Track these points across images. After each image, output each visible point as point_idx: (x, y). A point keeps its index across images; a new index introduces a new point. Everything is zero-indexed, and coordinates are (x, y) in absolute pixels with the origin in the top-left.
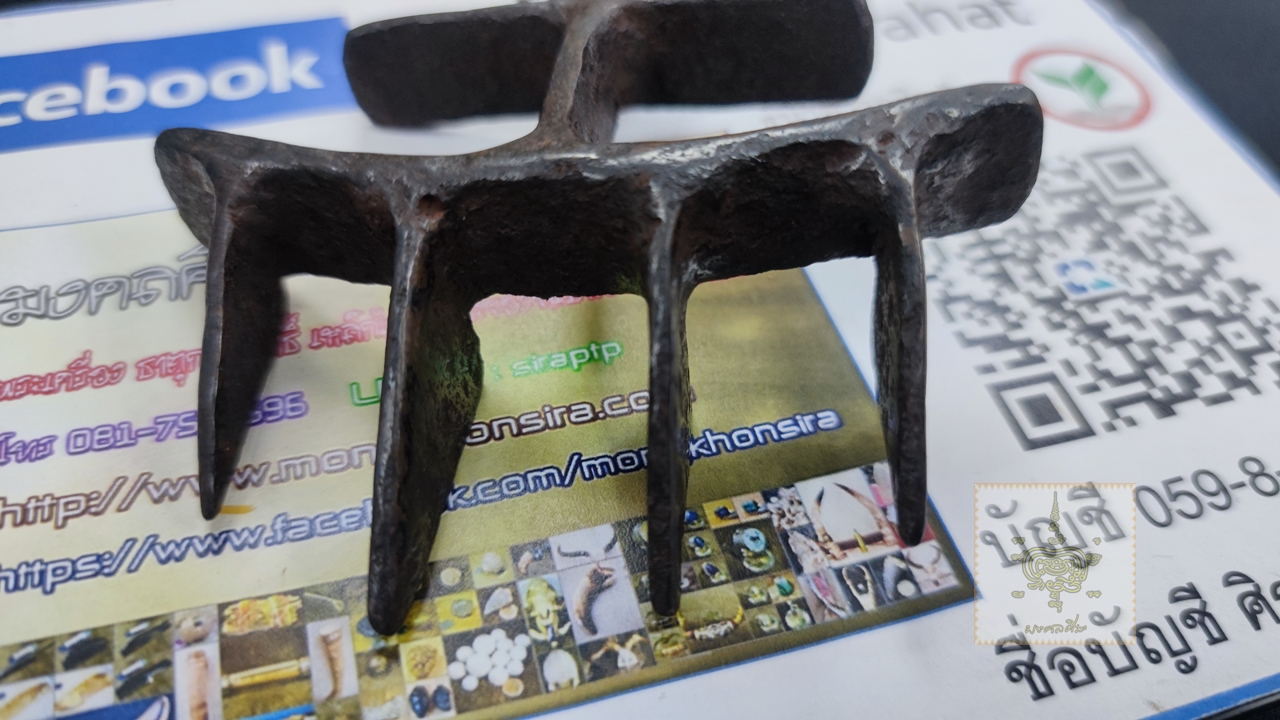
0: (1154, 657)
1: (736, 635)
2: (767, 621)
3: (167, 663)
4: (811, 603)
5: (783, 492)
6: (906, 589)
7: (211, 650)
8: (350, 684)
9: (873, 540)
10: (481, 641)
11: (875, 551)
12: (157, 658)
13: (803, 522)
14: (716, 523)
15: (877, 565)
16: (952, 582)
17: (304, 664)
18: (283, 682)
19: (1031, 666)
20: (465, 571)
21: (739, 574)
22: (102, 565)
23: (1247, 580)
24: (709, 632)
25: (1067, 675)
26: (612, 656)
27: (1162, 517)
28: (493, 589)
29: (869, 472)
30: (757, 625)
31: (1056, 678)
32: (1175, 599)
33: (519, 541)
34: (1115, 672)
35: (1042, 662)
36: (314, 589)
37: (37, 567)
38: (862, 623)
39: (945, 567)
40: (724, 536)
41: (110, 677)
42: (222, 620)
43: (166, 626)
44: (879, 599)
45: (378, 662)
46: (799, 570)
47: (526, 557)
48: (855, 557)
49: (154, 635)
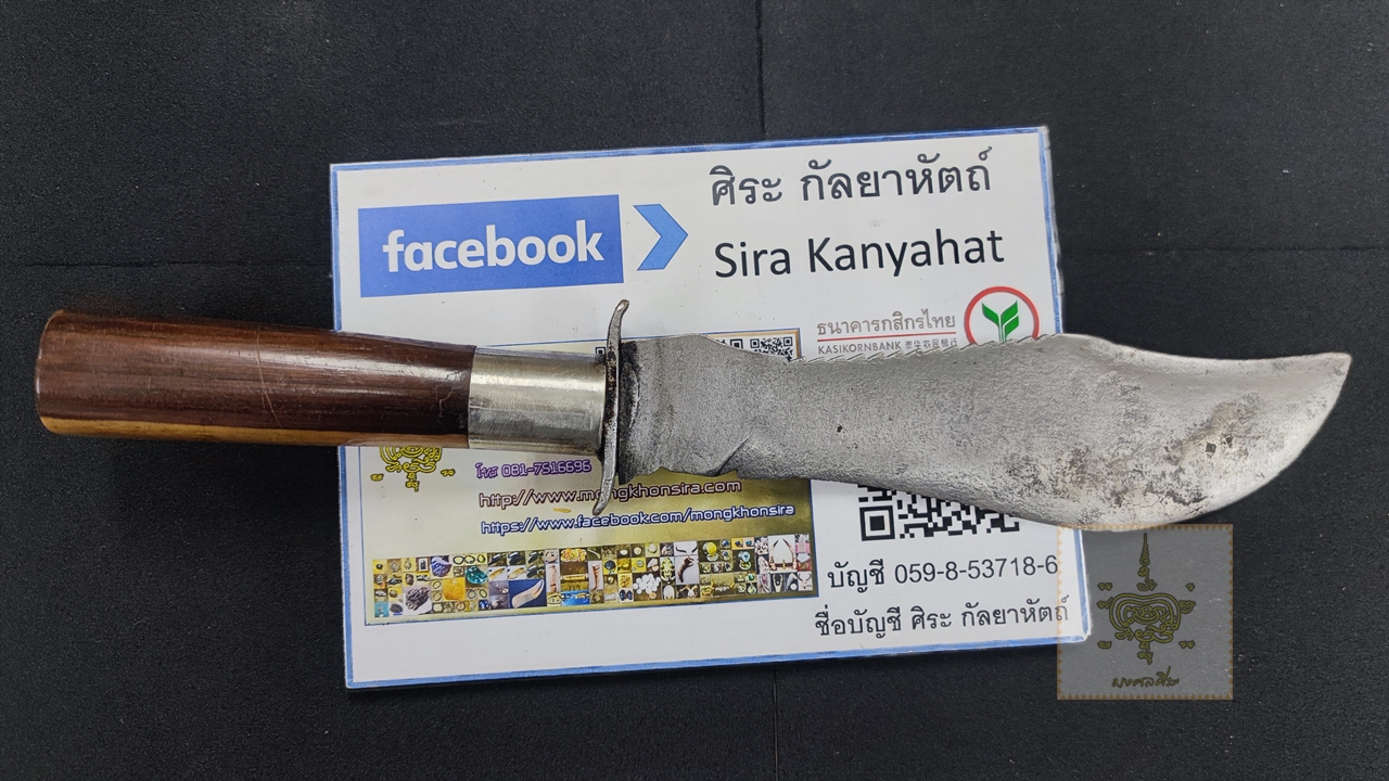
0: (870, 630)
1: (730, 591)
2: (742, 589)
3: (544, 568)
4: (758, 585)
5: (762, 539)
6: (794, 587)
7: (558, 566)
8: (601, 586)
9: (790, 565)
10: (644, 576)
11: (788, 570)
12: (540, 566)
13: (765, 552)
14: (735, 548)
15: (787, 575)
16: (811, 589)
17: (587, 575)
18: (580, 581)
19: (825, 623)
20: (643, 549)
21: (736, 568)
22: (520, 527)
23: (921, 610)
24: (720, 589)
25: (836, 629)
26: (686, 591)
27: (902, 579)
28: (651, 558)
29: (797, 537)
30: (737, 589)
31: (832, 629)
32: (889, 611)
33: (664, 542)
34: (853, 632)
35: (829, 623)
36: (592, 548)
37: (498, 525)
38: (773, 596)
39: (810, 582)
40: (736, 553)
41: (525, 569)
42: (561, 555)
43: (542, 554)
44: (782, 588)
45: (611, 579)
46: (758, 572)
47: (665, 548)
48: (780, 570)
49: (538, 556)
